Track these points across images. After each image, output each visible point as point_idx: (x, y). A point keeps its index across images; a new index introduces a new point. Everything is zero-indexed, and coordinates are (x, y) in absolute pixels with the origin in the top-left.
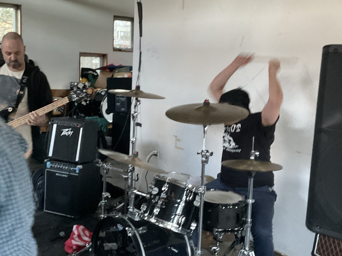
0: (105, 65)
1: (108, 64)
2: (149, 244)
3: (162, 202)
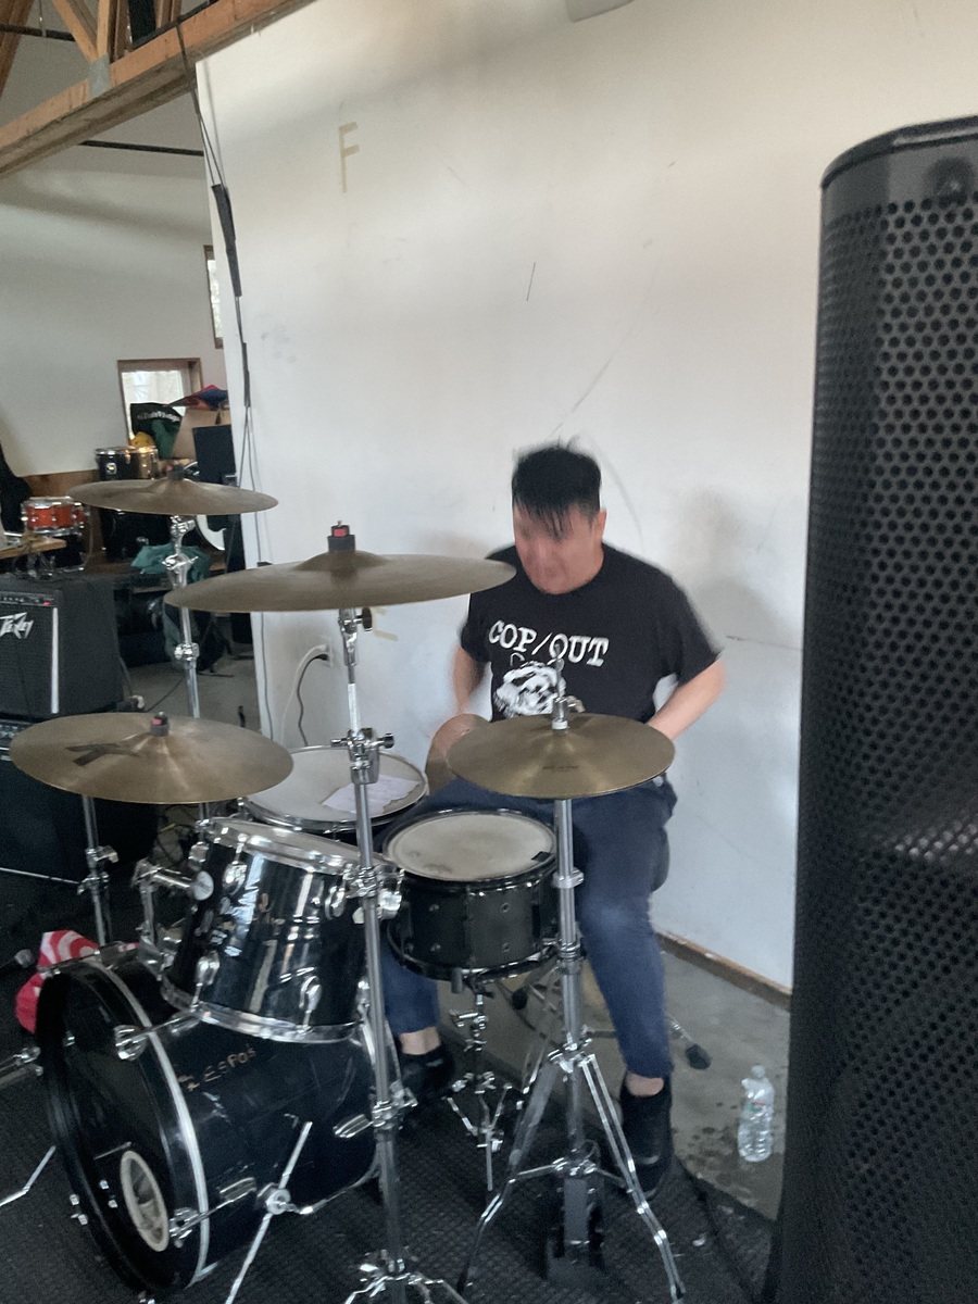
2: (211, 1076)
3: (227, 932)
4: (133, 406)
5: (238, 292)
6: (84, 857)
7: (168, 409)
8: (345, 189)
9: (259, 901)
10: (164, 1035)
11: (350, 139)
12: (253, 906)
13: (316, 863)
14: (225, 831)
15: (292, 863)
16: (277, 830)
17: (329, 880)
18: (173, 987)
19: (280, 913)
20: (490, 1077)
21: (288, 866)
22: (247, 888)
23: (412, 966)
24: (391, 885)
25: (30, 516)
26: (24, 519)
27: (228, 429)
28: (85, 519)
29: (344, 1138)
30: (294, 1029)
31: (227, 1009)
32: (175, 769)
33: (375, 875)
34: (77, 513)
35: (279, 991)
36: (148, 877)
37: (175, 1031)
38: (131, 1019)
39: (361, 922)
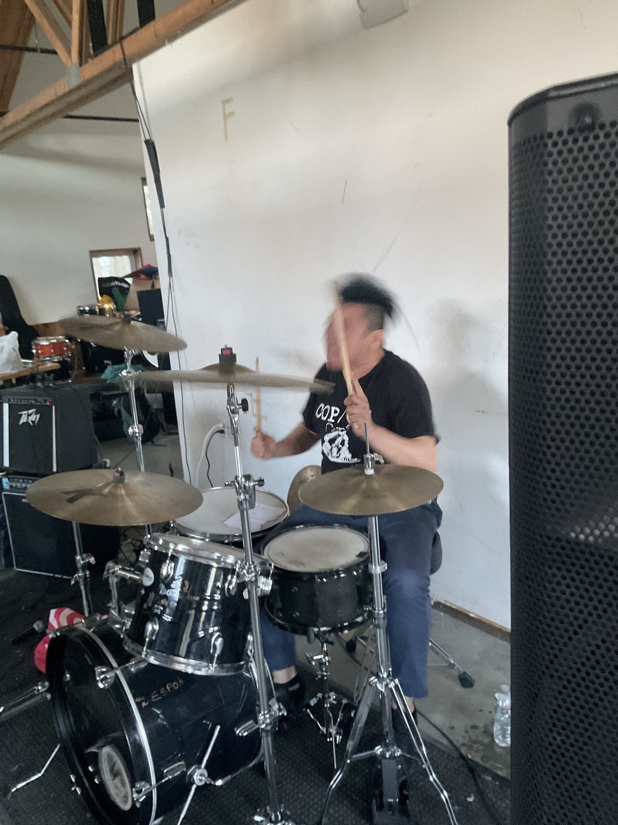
0: (140, 267)
1: (145, 264)
2: (156, 698)
3: (164, 606)
4: (100, 280)
5: (162, 206)
6: (74, 562)
7: (122, 280)
8: (226, 139)
9: (183, 585)
10: (126, 672)
11: (229, 108)
12: (179, 589)
13: (218, 561)
14: (161, 542)
15: (204, 561)
16: (193, 540)
17: (226, 571)
18: (130, 641)
19: (196, 593)
20: (333, 696)
21: (201, 564)
22: (176, 578)
23: (281, 626)
24: (266, 574)
25: (37, 350)
26: (34, 351)
27: (159, 291)
28: (72, 350)
29: (242, 736)
30: (208, 666)
31: (164, 655)
32: (129, 503)
33: (255, 567)
34: (67, 346)
35: (197, 642)
36: (114, 573)
37: (133, 669)
38: (105, 663)
39: (247, 598)
